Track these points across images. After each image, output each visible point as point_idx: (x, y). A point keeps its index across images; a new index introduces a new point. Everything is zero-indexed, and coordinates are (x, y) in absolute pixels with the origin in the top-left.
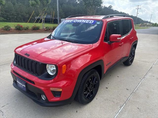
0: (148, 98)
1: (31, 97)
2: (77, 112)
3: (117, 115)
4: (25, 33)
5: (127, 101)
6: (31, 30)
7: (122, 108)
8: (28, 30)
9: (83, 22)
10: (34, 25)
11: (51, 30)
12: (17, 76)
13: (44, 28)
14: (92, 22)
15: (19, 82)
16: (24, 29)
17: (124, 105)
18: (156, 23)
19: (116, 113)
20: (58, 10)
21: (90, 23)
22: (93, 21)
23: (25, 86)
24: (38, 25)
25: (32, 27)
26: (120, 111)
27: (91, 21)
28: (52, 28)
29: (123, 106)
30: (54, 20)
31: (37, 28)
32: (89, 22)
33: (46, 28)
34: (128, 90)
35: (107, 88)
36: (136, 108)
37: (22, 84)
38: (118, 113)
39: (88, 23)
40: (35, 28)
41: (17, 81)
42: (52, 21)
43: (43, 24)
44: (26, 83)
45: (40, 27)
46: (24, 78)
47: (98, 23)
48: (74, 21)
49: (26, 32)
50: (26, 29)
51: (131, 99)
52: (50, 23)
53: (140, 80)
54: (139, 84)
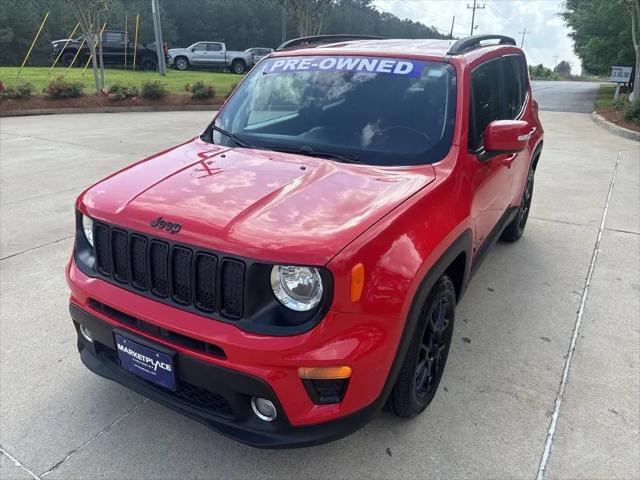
0: (632, 367)
1: (196, 412)
2: (389, 452)
3: (548, 447)
4: (16, 112)
5: (563, 385)
6: (46, 98)
7: (555, 416)
8: (27, 99)
9: (364, 67)
10: (53, 78)
11: (134, 98)
12: (116, 323)
13: (105, 90)
14: (404, 67)
15: (130, 352)
16: (10, 97)
17: (559, 402)
18: (541, 66)
19: (541, 441)
20: (154, 11)
21: (397, 71)
22: (410, 67)
23: (168, 368)
24: (72, 75)
25: (46, 86)
26: (552, 431)
27: (401, 64)
28: (140, 91)
29: (557, 409)
30: (140, 54)
31: (69, 89)
32: (393, 69)
33: (114, 89)
34: (548, 340)
35: (467, 340)
36: (606, 411)
37: (148, 360)
38: (549, 441)
39: (389, 71)
40: (60, 91)
41: (120, 347)
42: (130, 58)
43: (99, 70)
44: (173, 353)
45: (82, 86)
46: (157, 331)
47: (436, 73)
48: (319, 62)
49: (20, 111)
50: (18, 97)
51: (573, 375)
52: (123, 69)
53: (577, 296)
54: (580, 315)
